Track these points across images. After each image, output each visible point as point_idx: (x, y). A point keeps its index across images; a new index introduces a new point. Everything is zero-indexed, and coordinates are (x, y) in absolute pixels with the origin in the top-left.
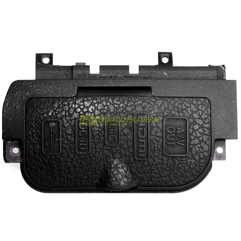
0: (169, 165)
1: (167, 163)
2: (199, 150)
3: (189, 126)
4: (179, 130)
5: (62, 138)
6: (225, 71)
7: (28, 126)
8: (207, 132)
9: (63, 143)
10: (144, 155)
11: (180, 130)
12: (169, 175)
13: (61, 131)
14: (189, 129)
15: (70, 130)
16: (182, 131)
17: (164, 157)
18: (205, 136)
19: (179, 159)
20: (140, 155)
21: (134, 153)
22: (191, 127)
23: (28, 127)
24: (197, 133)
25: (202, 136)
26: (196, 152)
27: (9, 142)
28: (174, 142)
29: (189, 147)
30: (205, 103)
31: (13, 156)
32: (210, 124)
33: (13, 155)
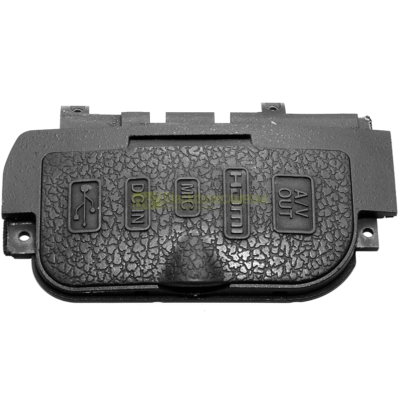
0: (282, 248)
1: (280, 245)
2: (333, 226)
3: (316, 189)
4: (298, 193)
5: (102, 207)
7: (46, 191)
8: (345, 199)
9: (103, 215)
11: (300, 193)
12: (282, 265)
14: (315, 193)
15: (117, 194)
16: (304, 195)
17: (274, 234)
18: (342, 204)
19: (300, 238)
20: (234, 231)
21: (223, 227)
22: (319, 190)
23: (46, 194)
24: (328, 199)
25: (337, 205)
26: (327, 228)
27: (14, 224)
28: (291, 211)
29: (316, 220)
30: (339, 158)
31: (20, 245)
32: (350, 187)
33: (19, 242)
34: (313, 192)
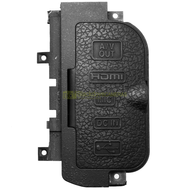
0: (129, 56)
1: (128, 57)
2: (117, 32)
3: (99, 39)
4: (102, 48)
5: (109, 140)
6: (53, 11)
7: (99, 166)
8: (103, 26)
9: (113, 139)
10: (122, 75)
11: (102, 47)
12: (137, 56)
13: (103, 141)
14: (101, 40)
15: (102, 133)
16: (103, 45)
17: (123, 60)
18: (106, 27)
19: (124, 48)
20: (122, 78)
21: (120, 83)
22: (99, 38)
23: (100, 167)
24: (104, 33)
25: (106, 29)
26: (118, 34)
27: (110, 181)
28: (111, 51)
29: (115, 40)
30: (80, 27)
31: (122, 178)
32: (96, 23)
33: (120, 179)
34: (101, 41)
